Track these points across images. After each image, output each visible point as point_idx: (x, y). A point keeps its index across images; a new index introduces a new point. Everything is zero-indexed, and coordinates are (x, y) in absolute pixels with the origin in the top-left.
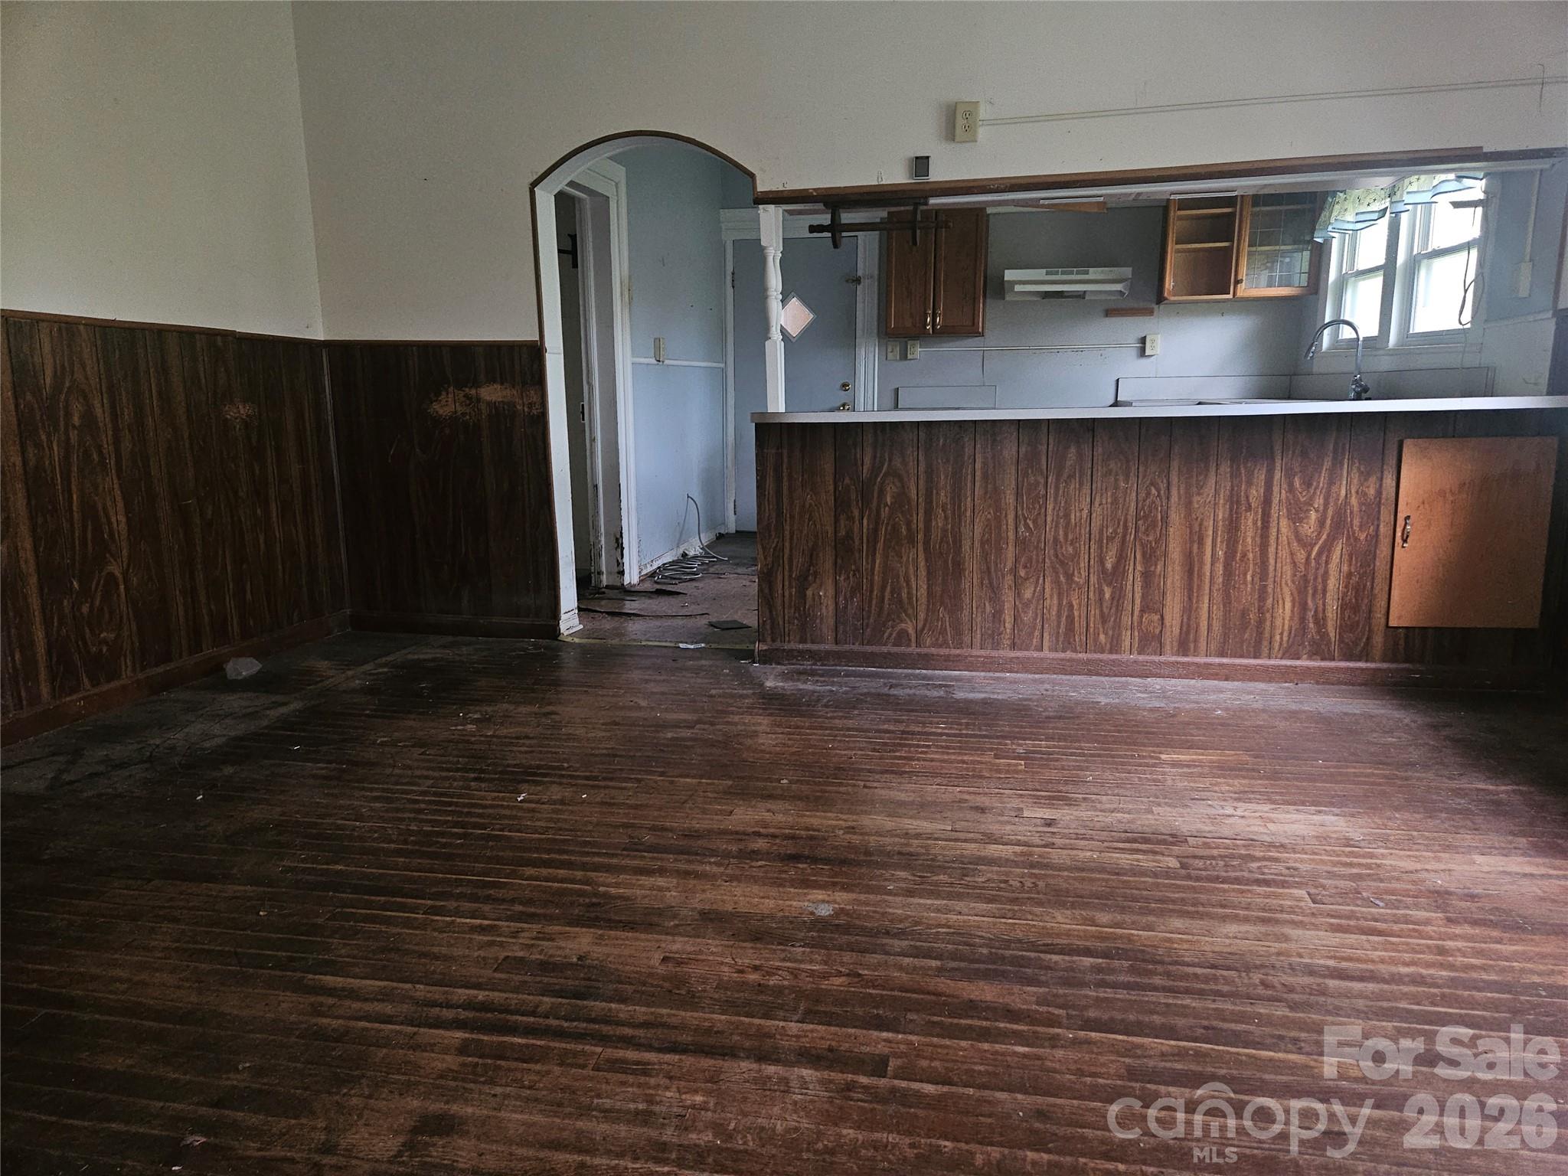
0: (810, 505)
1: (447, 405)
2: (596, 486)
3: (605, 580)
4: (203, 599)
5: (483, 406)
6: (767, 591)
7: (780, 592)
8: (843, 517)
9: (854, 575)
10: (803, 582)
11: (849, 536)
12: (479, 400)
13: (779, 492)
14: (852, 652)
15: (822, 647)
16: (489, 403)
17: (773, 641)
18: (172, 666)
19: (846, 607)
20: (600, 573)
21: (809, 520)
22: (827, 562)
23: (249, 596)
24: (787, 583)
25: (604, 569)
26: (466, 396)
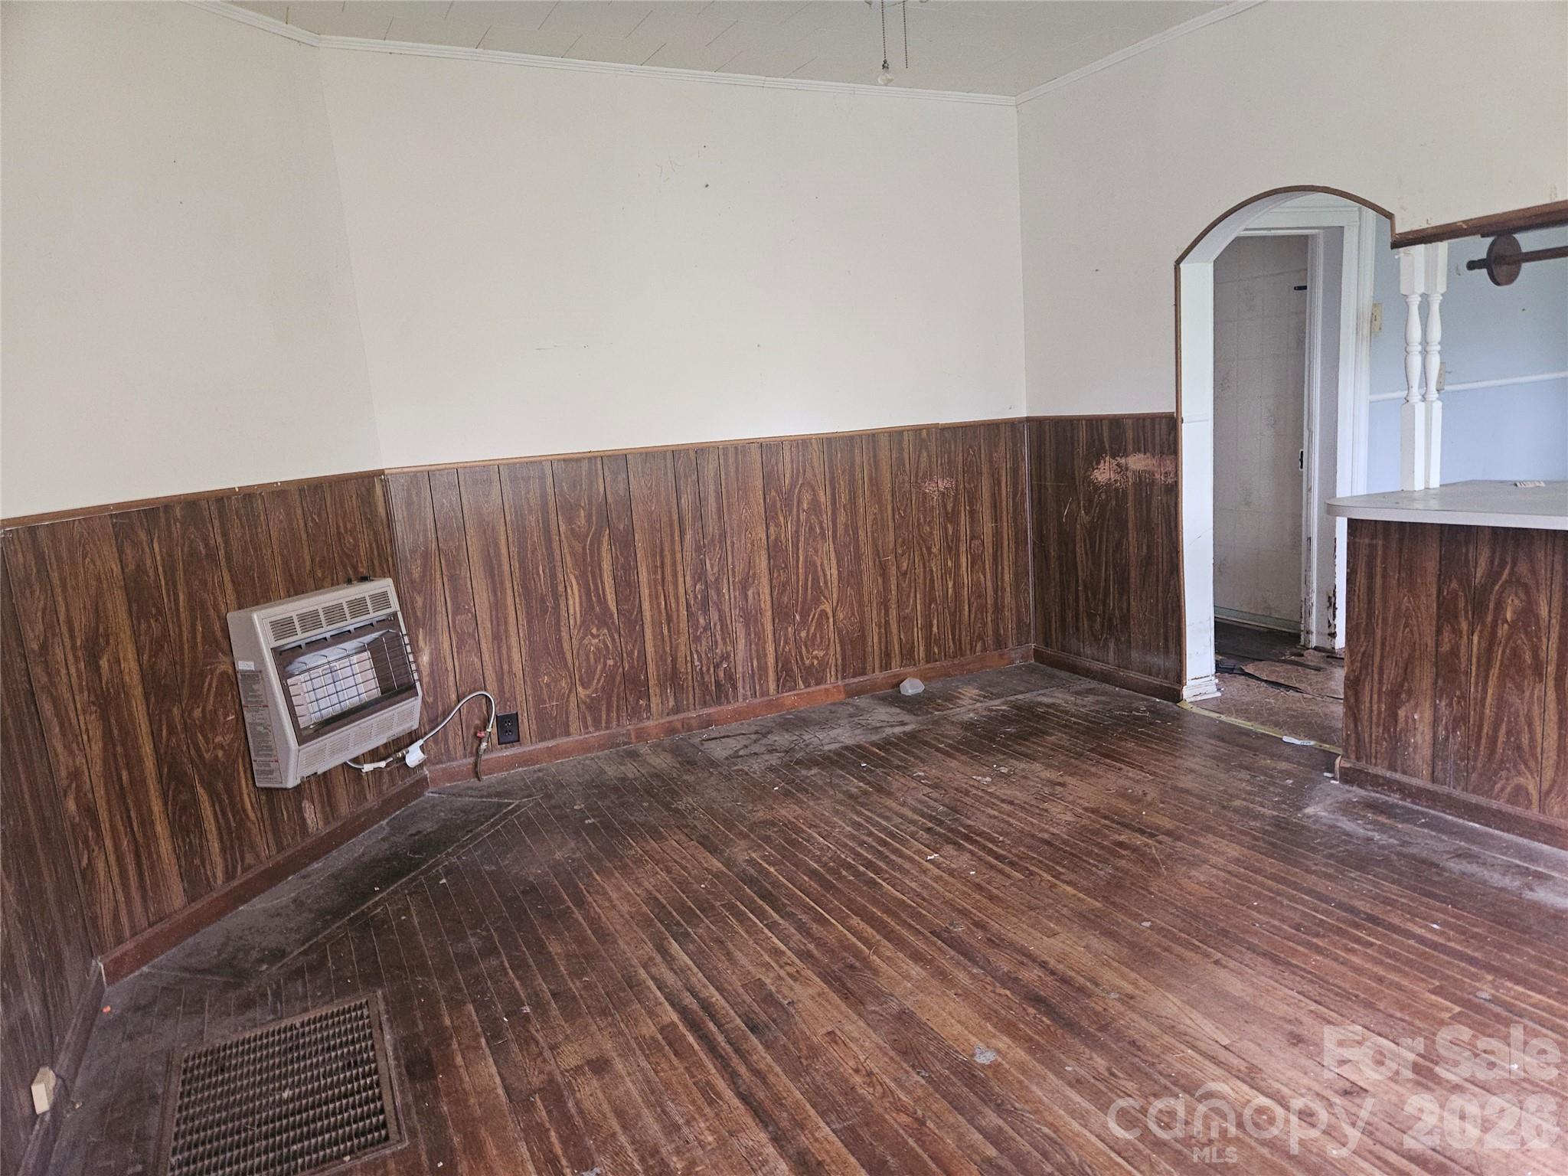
0: (1407, 608)
1: (1104, 473)
2: (1310, 539)
3: (1314, 641)
5: (1129, 474)
6: (1352, 700)
7: (1368, 705)
8: (1447, 628)
9: (1459, 702)
10: (1395, 698)
11: (1454, 652)
12: (1127, 468)
13: (1370, 590)
14: (1449, 796)
15: (1415, 782)
16: (1134, 472)
17: (1358, 759)
19: (1447, 739)
20: (1309, 632)
21: (1405, 627)
22: (1425, 678)
24: (1375, 696)
25: (1313, 628)
26: (1118, 465)
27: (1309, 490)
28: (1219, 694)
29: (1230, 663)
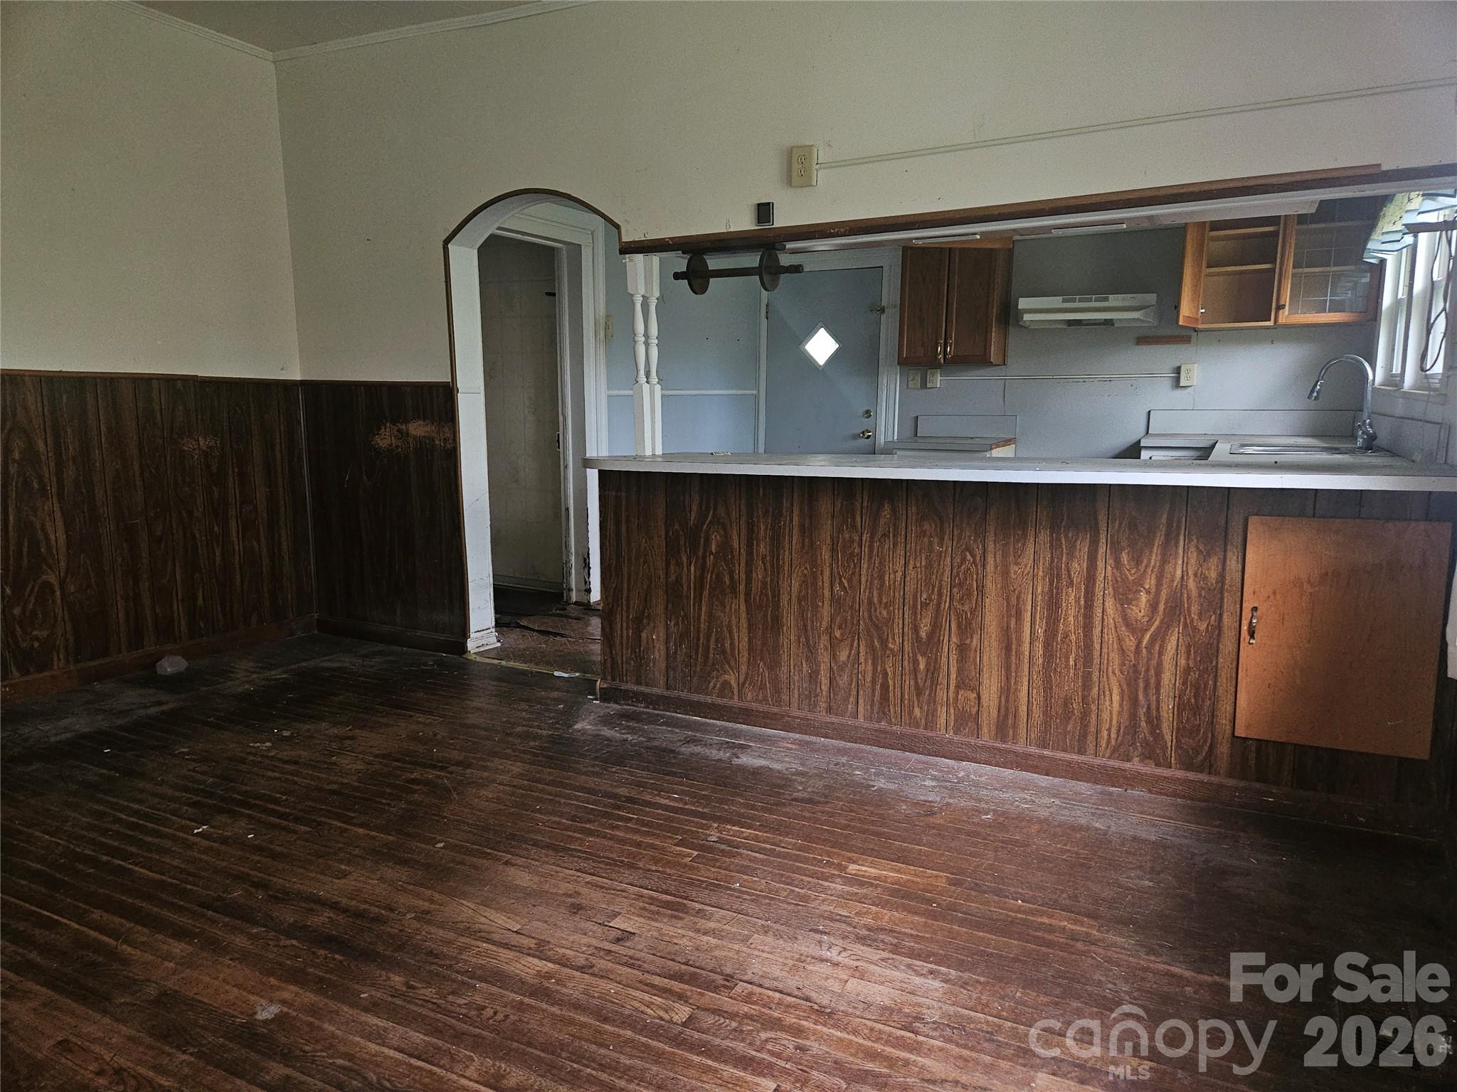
0: (645, 548)
1: (385, 439)
2: (567, 509)
3: (574, 597)
4: (147, 602)
5: (411, 440)
6: (607, 630)
7: (619, 632)
8: (673, 562)
9: (683, 621)
10: (639, 624)
11: (678, 581)
12: (408, 434)
13: (618, 534)
14: (679, 698)
15: (655, 691)
16: (415, 438)
17: (613, 680)
18: (108, 660)
19: (676, 653)
20: (570, 590)
21: (644, 564)
22: (659, 605)
23: (200, 602)
24: (625, 624)
25: (573, 586)
26: (399, 431)
27: (566, 467)
28: (499, 644)
29: (507, 619)
